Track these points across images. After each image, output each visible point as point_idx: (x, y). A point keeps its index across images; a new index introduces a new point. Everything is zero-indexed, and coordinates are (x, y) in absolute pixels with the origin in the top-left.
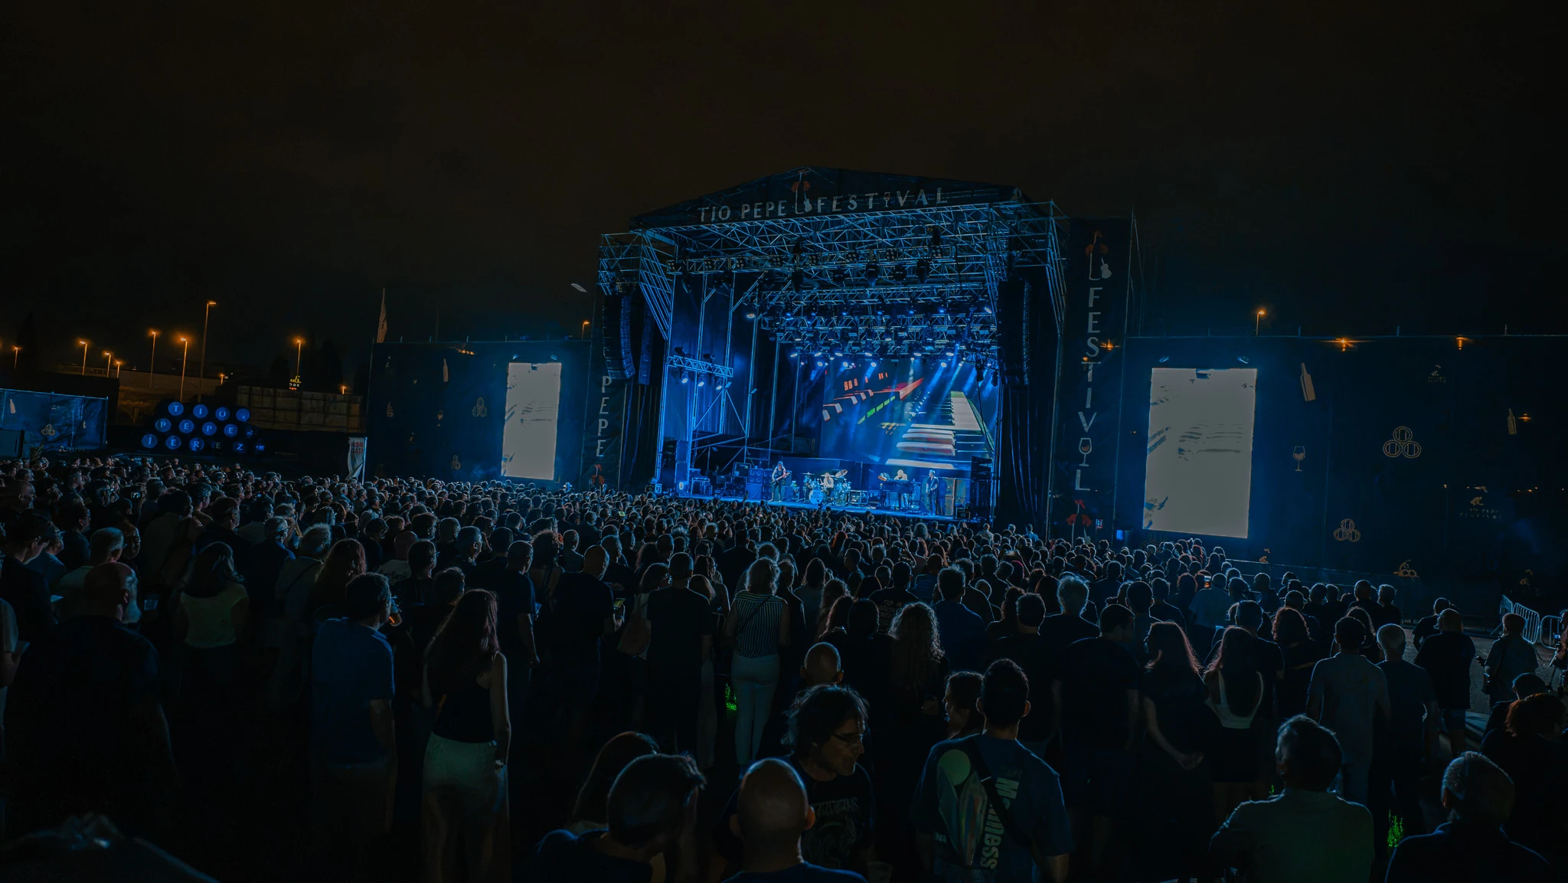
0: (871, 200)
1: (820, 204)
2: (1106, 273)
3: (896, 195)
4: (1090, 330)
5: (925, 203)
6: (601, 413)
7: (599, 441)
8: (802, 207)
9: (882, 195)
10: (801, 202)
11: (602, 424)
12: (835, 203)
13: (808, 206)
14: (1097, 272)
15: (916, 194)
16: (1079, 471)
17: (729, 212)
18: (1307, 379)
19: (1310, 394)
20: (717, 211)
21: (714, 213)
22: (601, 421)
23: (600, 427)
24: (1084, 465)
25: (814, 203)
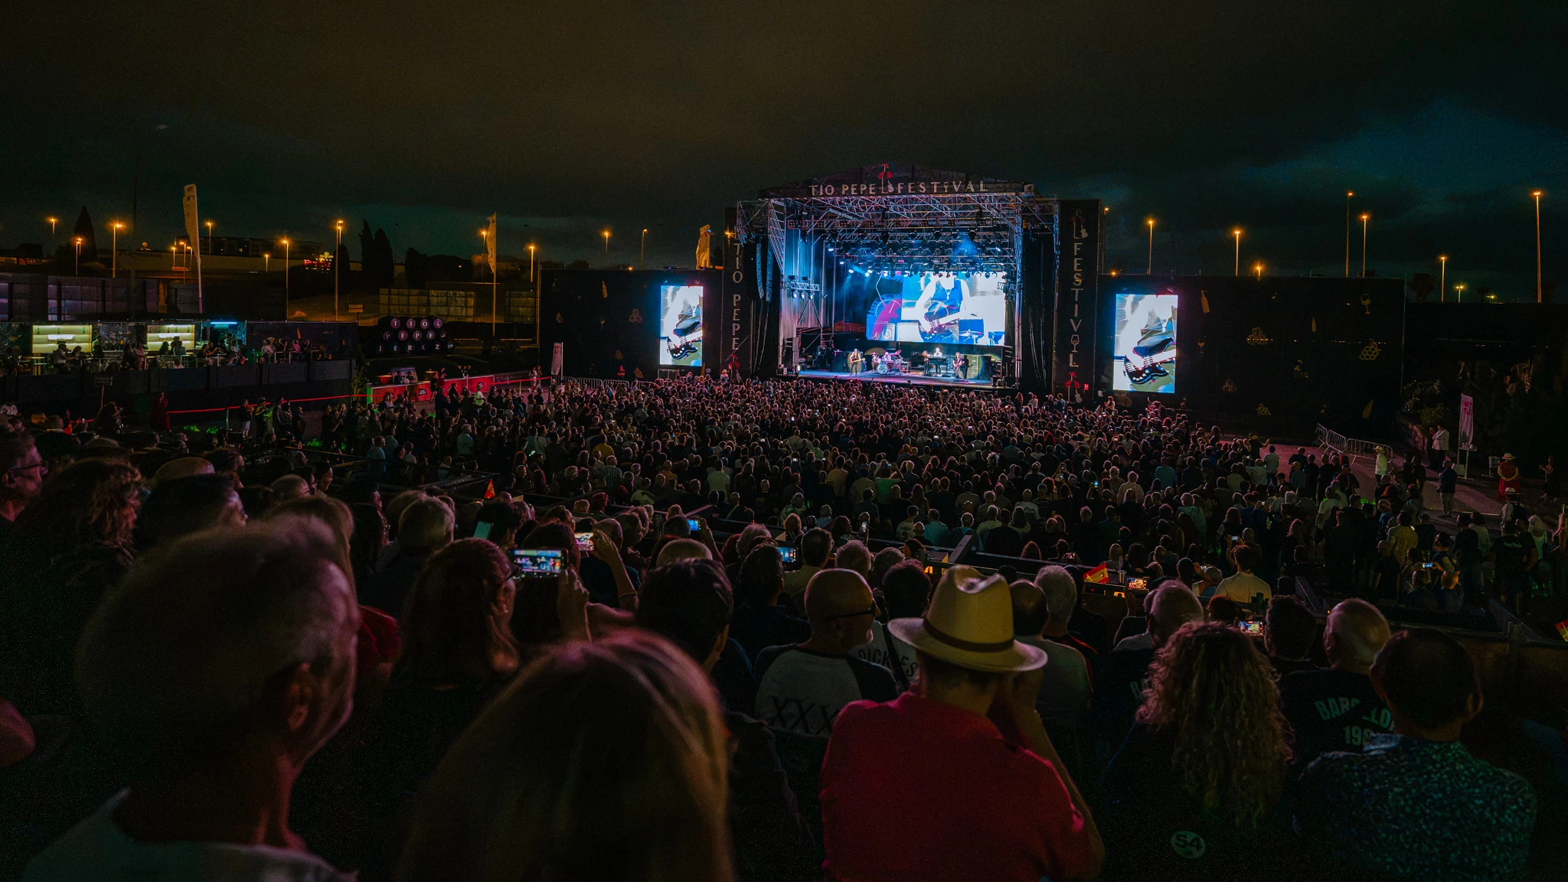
0: (935, 187)
1: (899, 187)
2: (1084, 234)
3: (952, 184)
4: (1075, 269)
5: (973, 190)
6: (734, 319)
7: (734, 339)
8: (886, 190)
9: (942, 184)
10: (886, 185)
11: (736, 328)
12: (910, 187)
13: (891, 188)
14: (1079, 234)
15: (966, 184)
16: (1071, 355)
17: (833, 189)
18: (1205, 301)
19: (1206, 309)
20: (824, 188)
21: (821, 189)
22: (734, 325)
23: (734, 329)
24: (1074, 351)
25: (895, 186)
